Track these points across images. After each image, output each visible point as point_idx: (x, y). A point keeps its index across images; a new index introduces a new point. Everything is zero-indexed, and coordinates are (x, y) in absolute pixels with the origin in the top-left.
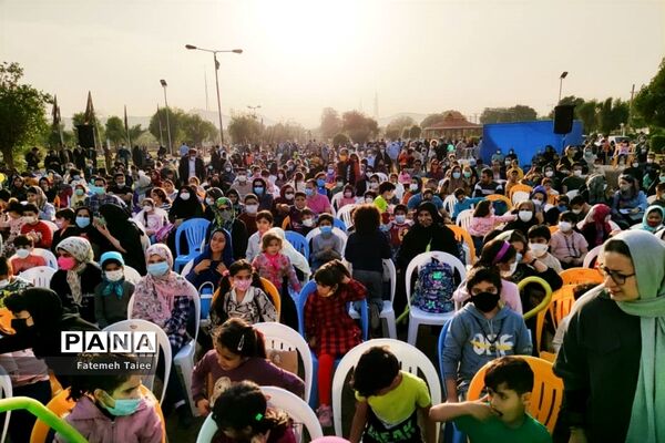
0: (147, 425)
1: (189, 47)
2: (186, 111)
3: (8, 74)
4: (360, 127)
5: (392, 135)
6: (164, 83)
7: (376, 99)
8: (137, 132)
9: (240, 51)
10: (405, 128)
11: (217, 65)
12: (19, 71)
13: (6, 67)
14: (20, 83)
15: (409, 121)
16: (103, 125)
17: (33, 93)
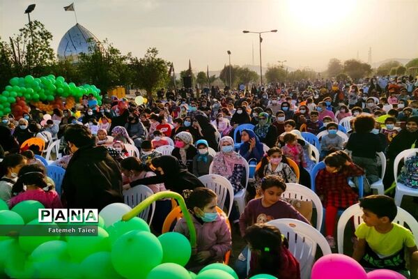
0: (221, 229)
1: (245, 32)
2: (241, 66)
3: (151, 53)
4: (357, 69)
5: (382, 72)
6: (229, 53)
7: (370, 52)
8: (213, 79)
9: (276, 31)
10: (393, 68)
11: (261, 40)
12: (156, 52)
13: (150, 50)
14: (157, 57)
15: (396, 64)
16: (196, 76)
17: (163, 62)
